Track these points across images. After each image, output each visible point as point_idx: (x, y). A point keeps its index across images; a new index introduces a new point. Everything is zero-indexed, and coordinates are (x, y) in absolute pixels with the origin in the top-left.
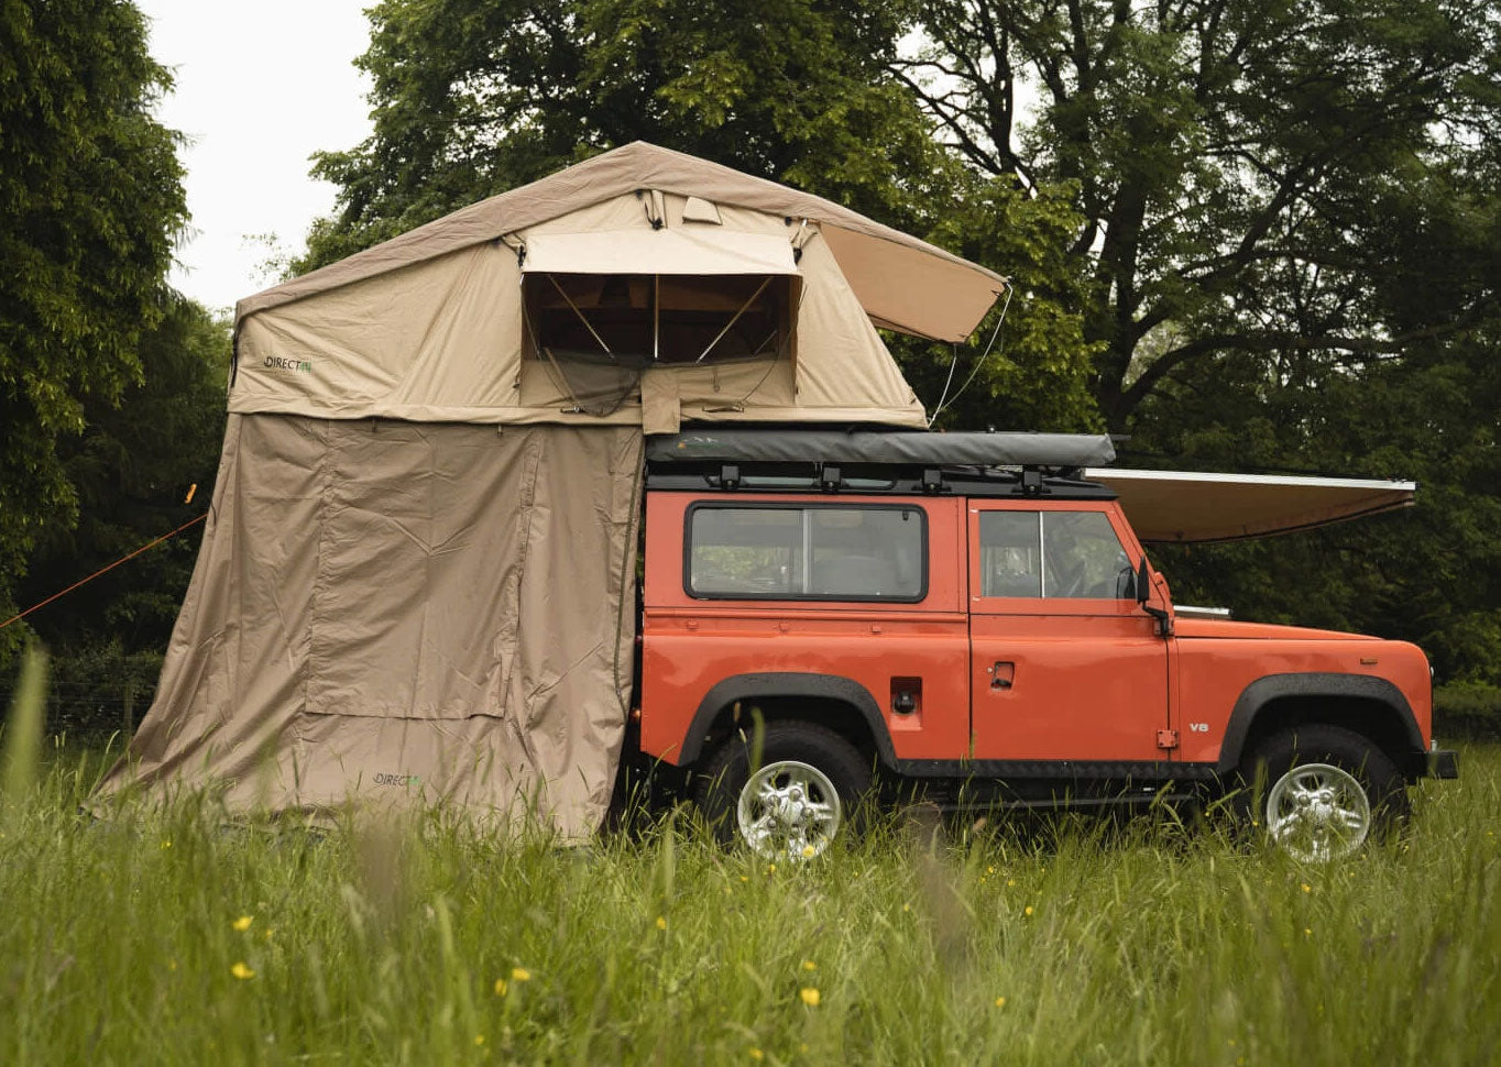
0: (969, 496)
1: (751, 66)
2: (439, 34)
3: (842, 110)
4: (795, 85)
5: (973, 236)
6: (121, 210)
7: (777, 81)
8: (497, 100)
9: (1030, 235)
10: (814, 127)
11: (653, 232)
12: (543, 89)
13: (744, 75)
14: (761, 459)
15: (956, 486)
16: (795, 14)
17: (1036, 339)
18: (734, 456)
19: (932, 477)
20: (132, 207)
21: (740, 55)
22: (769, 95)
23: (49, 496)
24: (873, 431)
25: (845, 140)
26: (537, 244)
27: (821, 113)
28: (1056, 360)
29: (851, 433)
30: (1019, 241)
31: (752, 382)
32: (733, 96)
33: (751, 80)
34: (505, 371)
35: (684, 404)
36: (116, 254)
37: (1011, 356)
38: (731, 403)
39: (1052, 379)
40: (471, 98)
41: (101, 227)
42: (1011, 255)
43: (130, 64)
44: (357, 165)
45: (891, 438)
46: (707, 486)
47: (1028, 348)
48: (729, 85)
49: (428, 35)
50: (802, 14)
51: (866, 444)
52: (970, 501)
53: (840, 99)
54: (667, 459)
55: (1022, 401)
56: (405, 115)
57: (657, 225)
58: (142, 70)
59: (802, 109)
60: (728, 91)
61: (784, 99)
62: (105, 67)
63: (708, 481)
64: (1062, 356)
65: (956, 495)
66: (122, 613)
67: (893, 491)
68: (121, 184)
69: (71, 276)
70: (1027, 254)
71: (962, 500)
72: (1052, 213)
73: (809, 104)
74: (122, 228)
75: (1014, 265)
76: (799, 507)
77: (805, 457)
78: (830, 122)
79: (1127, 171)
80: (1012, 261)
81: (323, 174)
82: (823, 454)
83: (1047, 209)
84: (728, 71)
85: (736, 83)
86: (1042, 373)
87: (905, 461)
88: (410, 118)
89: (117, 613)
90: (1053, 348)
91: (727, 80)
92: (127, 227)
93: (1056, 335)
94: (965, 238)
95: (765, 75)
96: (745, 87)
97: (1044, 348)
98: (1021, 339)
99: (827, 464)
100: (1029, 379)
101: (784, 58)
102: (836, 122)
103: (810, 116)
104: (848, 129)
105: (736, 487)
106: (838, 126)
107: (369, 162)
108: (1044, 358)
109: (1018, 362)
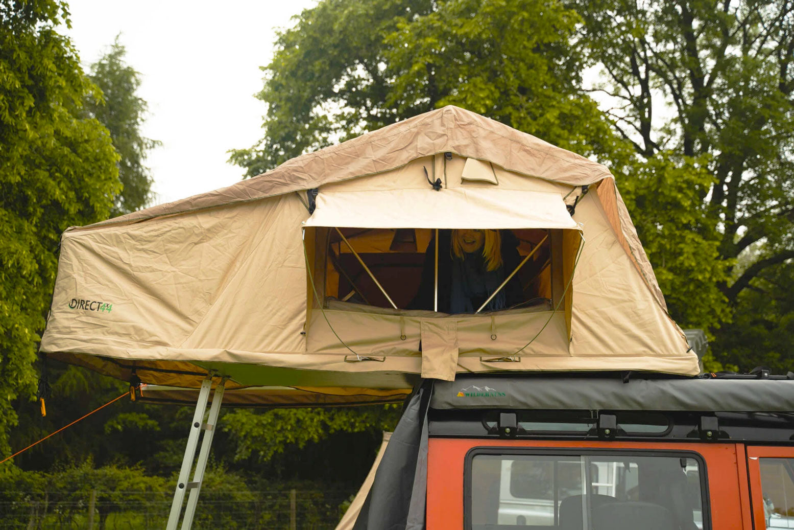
0: (747, 443)
1: (496, 87)
2: (300, 73)
3: (556, 113)
4: (525, 98)
5: (641, 192)
6: (71, 181)
7: (512, 97)
8: (341, 117)
9: (680, 190)
10: (538, 124)
11: (435, 192)
12: (368, 109)
13: (492, 93)
14: (539, 407)
15: (733, 432)
16: (523, 55)
17: (688, 258)
18: (512, 405)
19: (708, 424)
20: (81, 180)
21: (489, 79)
22: (507, 106)
23: (16, 379)
24: (646, 379)
25: (558, 133)
26: (324, 200)
27: (541, 115)
28: (702, 272)
29: (626, 382)
30: (674, 194)
31: (529, 331)
32: (485, 106)
33: (497, 95)
34: (292, 319)
35: (462, 353)
36: (66, 212)
37: (671, 270)
38: (507, 353)
39: (699, 284)
40: (325, 117)
41: (54, 194)
42: (668, 203)
43: (72, 82)
44: (254, 156)
45: (667, 386)
46: (485, 433)
47: (682, 264)
48: (483, 99)
49: (293, 74)
50: (528, 55)
51: (640, 392)
52: (749, 448)
53: (553, 106)
54: (447, 407)
55: (679, 299)
56: (282, 125)
57: (437, 186)
58: (80, 86)
59: (529, 113)
60: (482, 102)
61: (518, 108)
62: (52, 83)
63: (486, 427)
64: (705, 269)
65: (735, 442)
66: (115, 426)
67: (671, 437)
68: (72, 165)
69: (29, 227)
70: (679, 203)
71: (741, 447)
72: (694, 175)
73: (533, 110)
74: (72, 194)
75: (670, 210)
76: (576, 453)
77: (581, 405)
78: (548, 121)
79: (740, 147)
80: (669, 207)
81: (234, 161)
82: (599, 403)
83: (690, 173)
84: (481, 89)
85: (488, 97)
86: (692, 280)
87: (682, 409)
88: (286, 127)
89: (112, 427)
90: (698, 264)
91: (482, 95)
92: (76, 193)
93: (699, 255)
94: (636, 193)
95: (505, 93)
96: (494, 100)
97: (693, 264)
98: (676, 258)
99: (602, 412)
100: (684, 284)
101: (517, 82)
102: (552, 120)
103: (535, 119)
104: (559, 126)
105: (515, 434)
106: (553, 124)
107: (261, 154)
108: (693, 270)
109: (675, 274)
